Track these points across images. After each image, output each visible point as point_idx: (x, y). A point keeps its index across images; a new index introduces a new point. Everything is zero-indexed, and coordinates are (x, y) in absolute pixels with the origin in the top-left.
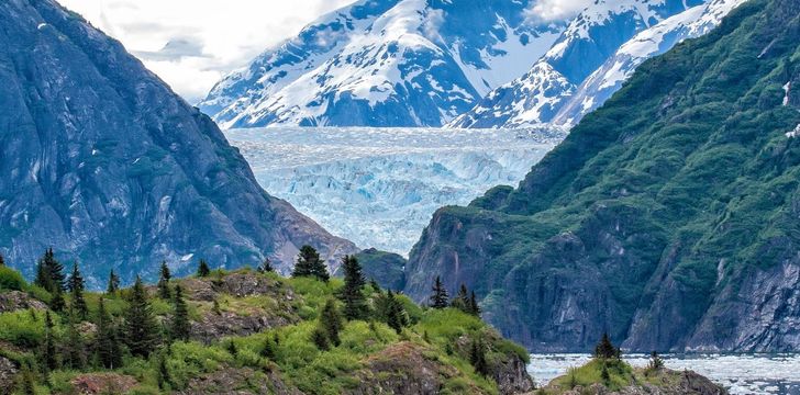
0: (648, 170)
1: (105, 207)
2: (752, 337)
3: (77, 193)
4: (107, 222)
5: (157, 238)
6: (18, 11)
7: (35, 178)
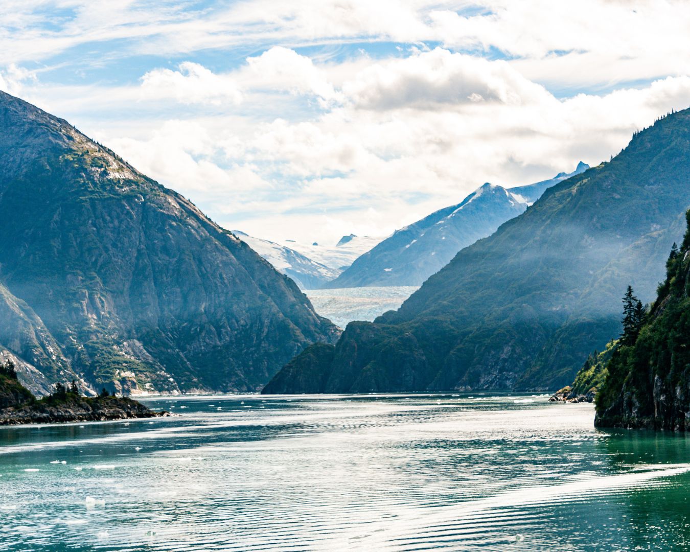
0: (452, 302)
1: (237, 324)
2: (487, 381)
3: (224, 318)
4: (239, 331)
5: (264, 339)
6: (195, 230)
7: (203, 310)
